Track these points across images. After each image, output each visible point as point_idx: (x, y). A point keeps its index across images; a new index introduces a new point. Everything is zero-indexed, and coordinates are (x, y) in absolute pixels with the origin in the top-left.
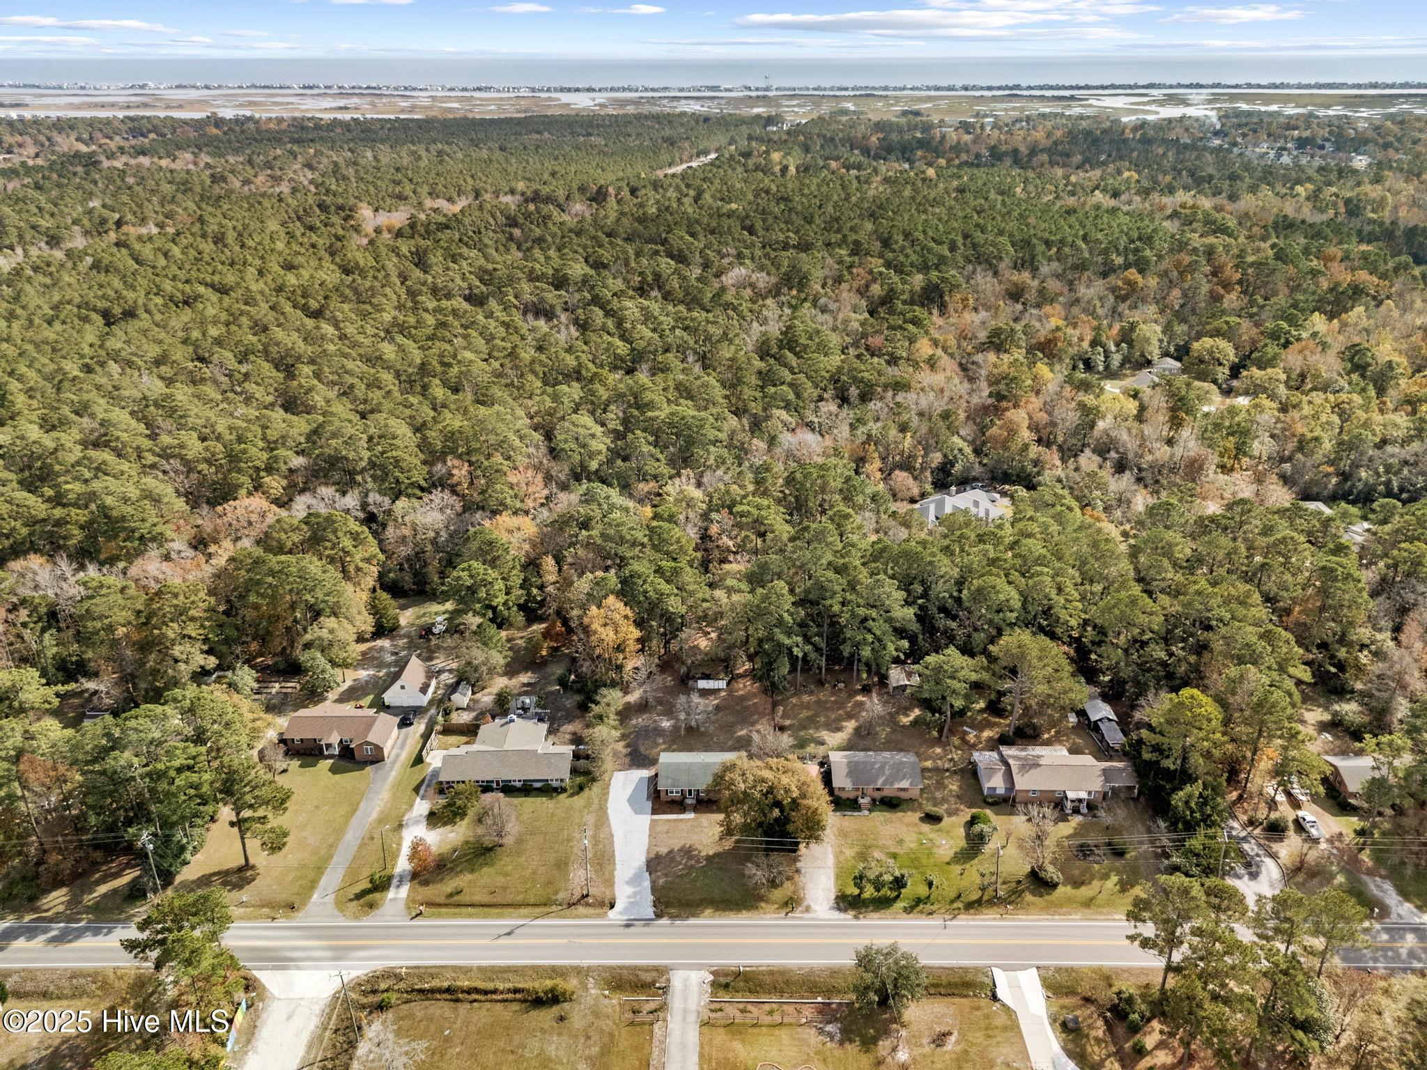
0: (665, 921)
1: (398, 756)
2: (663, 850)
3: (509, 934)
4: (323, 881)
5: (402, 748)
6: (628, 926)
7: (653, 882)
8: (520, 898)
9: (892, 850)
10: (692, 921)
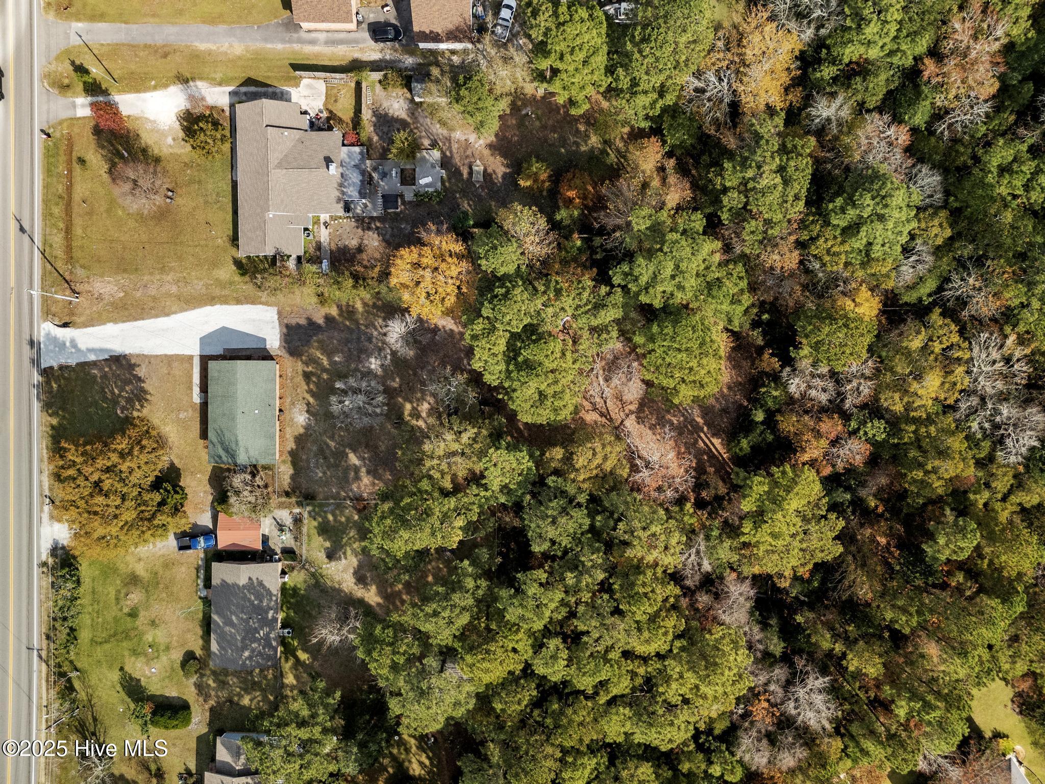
0: (37, 378)
1: (313, 42)
2: (141, 372)
3: (22, 229)
4: (102, 26)
5: (328, 43)
6: (31, 343)
7: (94, 364)
8: (78, 231)
9: (142, 614)
10: (36, 406)
